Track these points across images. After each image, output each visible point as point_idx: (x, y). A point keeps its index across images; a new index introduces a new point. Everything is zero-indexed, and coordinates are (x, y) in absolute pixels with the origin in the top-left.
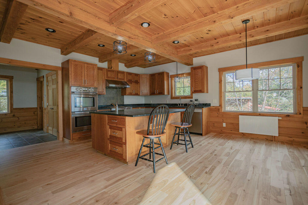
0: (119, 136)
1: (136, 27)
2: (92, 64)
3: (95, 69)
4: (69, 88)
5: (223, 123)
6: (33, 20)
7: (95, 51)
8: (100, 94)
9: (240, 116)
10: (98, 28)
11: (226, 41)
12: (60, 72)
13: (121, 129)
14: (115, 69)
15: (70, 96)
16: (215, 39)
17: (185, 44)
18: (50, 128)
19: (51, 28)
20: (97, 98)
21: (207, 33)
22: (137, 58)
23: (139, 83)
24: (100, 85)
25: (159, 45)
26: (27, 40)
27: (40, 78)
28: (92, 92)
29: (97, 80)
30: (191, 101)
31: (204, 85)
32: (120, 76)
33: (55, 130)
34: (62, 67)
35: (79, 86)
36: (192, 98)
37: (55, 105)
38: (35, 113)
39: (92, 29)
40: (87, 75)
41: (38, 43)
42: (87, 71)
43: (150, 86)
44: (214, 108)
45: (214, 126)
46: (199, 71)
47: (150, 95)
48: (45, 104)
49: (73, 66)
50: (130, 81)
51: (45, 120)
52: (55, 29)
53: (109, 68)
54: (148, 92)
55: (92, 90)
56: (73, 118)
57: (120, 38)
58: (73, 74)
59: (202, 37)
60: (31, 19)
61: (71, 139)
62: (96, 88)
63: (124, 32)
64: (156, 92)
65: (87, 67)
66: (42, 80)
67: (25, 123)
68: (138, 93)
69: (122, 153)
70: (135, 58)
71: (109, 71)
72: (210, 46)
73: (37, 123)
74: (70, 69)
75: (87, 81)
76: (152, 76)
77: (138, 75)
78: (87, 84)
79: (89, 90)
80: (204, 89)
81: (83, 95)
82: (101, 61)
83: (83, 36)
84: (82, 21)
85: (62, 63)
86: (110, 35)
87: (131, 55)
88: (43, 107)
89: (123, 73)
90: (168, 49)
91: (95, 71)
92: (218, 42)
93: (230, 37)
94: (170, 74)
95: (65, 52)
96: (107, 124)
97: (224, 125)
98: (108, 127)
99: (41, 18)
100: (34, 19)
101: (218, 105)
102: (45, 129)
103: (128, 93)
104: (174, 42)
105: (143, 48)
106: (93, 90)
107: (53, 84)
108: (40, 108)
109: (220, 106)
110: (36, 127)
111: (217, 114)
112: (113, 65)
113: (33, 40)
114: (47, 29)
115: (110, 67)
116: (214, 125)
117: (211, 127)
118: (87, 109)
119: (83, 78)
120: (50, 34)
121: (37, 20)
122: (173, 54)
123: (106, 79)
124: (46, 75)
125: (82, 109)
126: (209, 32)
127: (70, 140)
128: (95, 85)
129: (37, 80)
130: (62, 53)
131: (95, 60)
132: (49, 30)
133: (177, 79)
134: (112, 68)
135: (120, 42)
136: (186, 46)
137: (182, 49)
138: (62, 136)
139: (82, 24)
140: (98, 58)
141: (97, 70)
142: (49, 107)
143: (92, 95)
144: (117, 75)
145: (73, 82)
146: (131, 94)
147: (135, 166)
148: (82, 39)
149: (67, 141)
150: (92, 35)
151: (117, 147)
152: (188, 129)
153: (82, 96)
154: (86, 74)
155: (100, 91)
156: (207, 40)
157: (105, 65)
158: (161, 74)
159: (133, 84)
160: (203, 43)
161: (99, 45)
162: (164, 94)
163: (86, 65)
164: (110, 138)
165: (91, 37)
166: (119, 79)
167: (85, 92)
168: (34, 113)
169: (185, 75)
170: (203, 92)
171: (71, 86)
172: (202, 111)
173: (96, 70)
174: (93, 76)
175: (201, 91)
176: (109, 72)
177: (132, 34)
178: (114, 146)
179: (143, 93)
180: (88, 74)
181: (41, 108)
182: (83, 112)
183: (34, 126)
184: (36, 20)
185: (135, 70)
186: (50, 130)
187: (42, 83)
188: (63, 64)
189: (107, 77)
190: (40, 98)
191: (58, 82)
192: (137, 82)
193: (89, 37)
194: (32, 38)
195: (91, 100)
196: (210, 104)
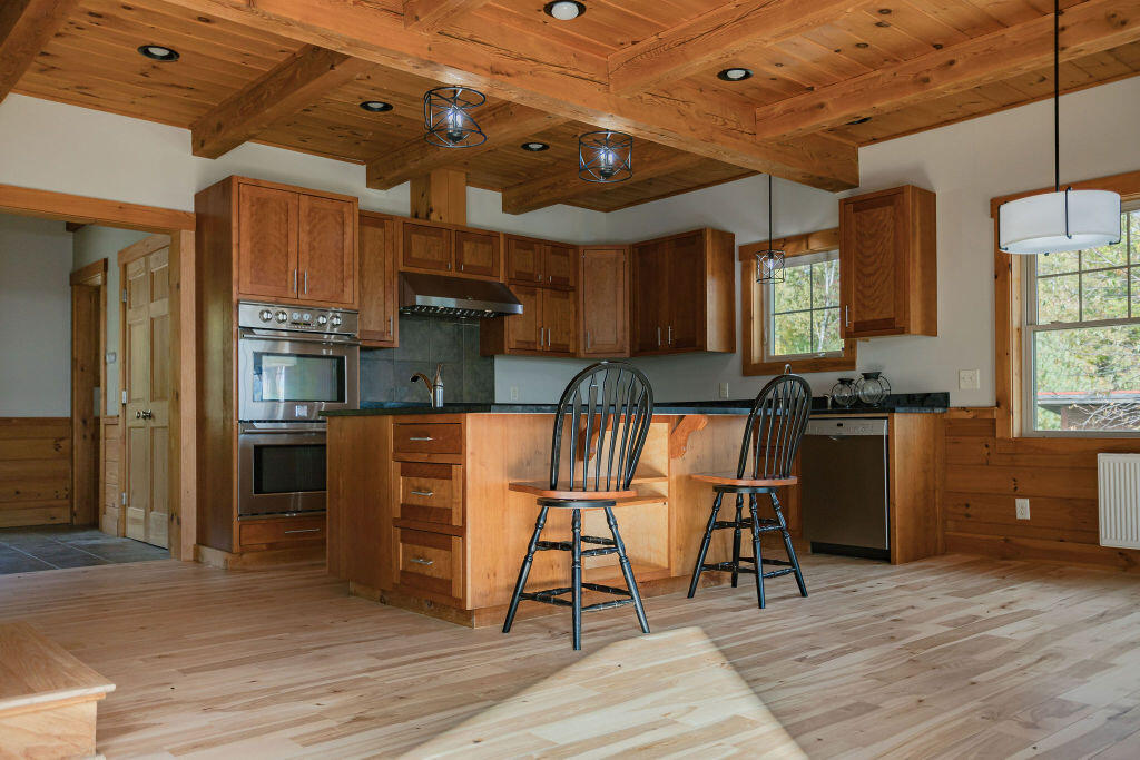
0: (436, 504)
1: (527, 21)
2: (332, 198)
3: (349, 222)
4: (231, 309)
5: (1019, 502)
6: (95, 19)
7: (346, 132)
8: (374, 344)
9: (1104, 460)
10: (353, 44)
11: (992, 55)
12: (188, 239)
13: (444, 472)
14: (445, 220)
15: (235, 345)
16: (938, 47)
17: (790, 83)
18: (135, 512)
19: (164, 43)
20: (354, 363)
21: (879, 25)
22: (559, 159)
23: (574, 289)
24: (371, 299)
25: (646, 97)
26: (53, 97)
27: (89, 270)
28: (336, 330)
29: (357, 274)
30: (842, 381)
31: (906, 292)
32: (472, 255)
33: (159, 516)
34: (197, 214)
35: (273, 299)
36: (851, 365)
37: (162, 398)
38: (62, 443)
39: (331, 46)
40: (312, 248)
41: (98, 107)
42: (310, 232)
43: (633, 308)
44: (964, 415)
45: (968, 516)
46: (884, 214)
47: (634, 354)
48: (113, 398)
49: (246, 206)
50: (528, 284)
51: (112, 475)
52: (177, 46)
53: (416, 216)
54: (620, 335)
55: (332, 322)
56: (244, 449)
57: (452, 77)
58: (246, 245)
59: (861, 40)
60: (91, 14)
61: (236, 548)
62: (351, 313)
63: (472, 46)
64: (664, 339)
65: (312, 209)
66: (98, 279)
67: (18, 493)
68: (568, 346)
69: (449, 577)
70: (545, 159)
71: (417, 229)
72: (915, 82)
73: (70, 497)
74: (234, 224)
75: (311, 278)
76: (644, 255)
77: (571, 252)
78: (310, 290)
79: (321, 320)
80: (907, 311)
81: (287, 344)
82: (377, 179)
83: (296, 72)
84: (291, 19)
85: (196, 195)
86: (407, 66)
87: (526, 147)
88: (102, 414)
89: (489, 237)
90: (697, 112)
91: (349, 230)
92: (952, 63)
93: (1012, 33)
94: (740, 241)
95: (209, 142)
96: (390, 456)
97: (1023, 509)
98: (395, 467)
99: (130, 9)
100: (100, 16)
101: (986, 399)
102: (109, 520)
103: (513, 345)
104: (723, 75)
105: (565, 115)
106: (335, 321)
107: (152, 297)
108: (85, 422)
109: (998, 405)
110: (64, 517)
111: (986, 451)
112: (439, 200)
113: (84, 94)
114: (145, 50)
115: (421, 209)
116: (968, 511)
117: (949, 522)
118: (310, 410)
119: (292, 264)
120: (154, 67)
121: (114, 16)
122: (727, 132)
123: (401, 269)
124: (121, 253)
125: (286, 407)
126: (885, 18)
127: (231, 552)
128: (348, 297)
129: (71, 285)
130: (199, 147)
131: (347, 177)
132: (152, 50)
133: (770, 264)
134: (434, 216)
135: (455, 92)
136: (793, 88)
137: (779, 107)
138: (195, 542)
139: (291, 30)
140: (363, 168)
141: (357, 225)
142: (132, 411)
143: (336, 343)
144: (459, 248)
145: (246, 280)
146: (528, 350)
147: (504, 631)
148: (290, 84)
149: (214, 558)
150: (332, 67)
151: (432, 552)
152: (773, 495)
153: (286, 347)
154: (304, 247)
155: (371, 327)
156: (895, 56)
157: (396, 200)
158: (690, 243)
159: (539, 296)
160: (879, 72)
161: (365, 105)
162: (703, 347)
163: (305, 202)
164: (404, 517)
165: (326, 75)
166: (469, 269)
167: (300, 328)
168: (58, 447)
169: (815, 244)
170: (903, 331)
171: (238, 301)
172: (890, 428)
173: (351, 229)
174: (339, 253)
175: (890, 326)
176: (414, 236)
177: (508, 54)
178: (419, 549)
179: (593, 344)
180: (315, 244)
181: (89, 422)
182: (284, 425)
183: (54, 511)
184: (108, 17)
185: (554, 222)
186: (136, 521)
187: (97, 294)
188: (198, 197)
189: (408, 258)
190: (87, 371)
191: (178, 286)
192: (563, 288)
193: (318, 75)
194: (78, 87)
195: (328, 368)
196: (946, 396)
